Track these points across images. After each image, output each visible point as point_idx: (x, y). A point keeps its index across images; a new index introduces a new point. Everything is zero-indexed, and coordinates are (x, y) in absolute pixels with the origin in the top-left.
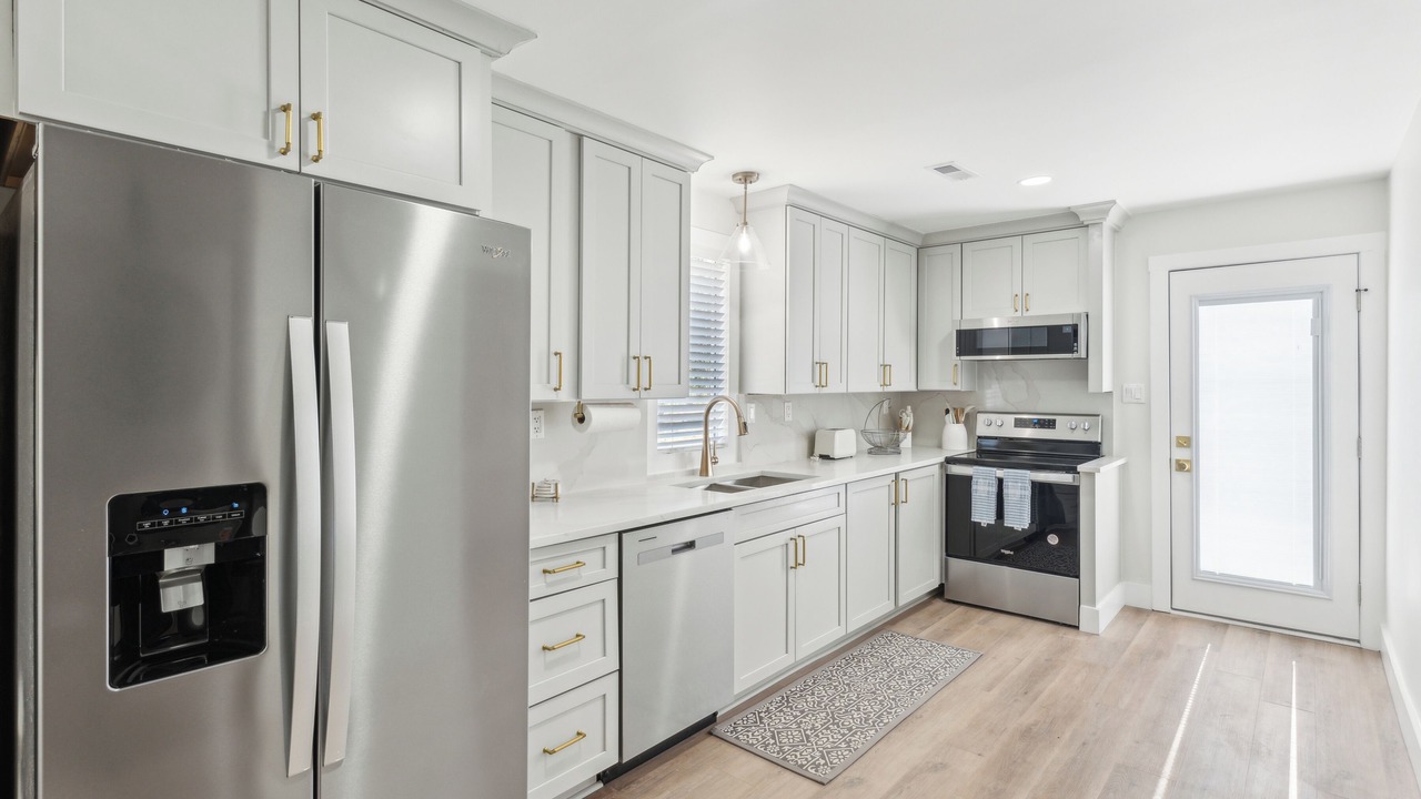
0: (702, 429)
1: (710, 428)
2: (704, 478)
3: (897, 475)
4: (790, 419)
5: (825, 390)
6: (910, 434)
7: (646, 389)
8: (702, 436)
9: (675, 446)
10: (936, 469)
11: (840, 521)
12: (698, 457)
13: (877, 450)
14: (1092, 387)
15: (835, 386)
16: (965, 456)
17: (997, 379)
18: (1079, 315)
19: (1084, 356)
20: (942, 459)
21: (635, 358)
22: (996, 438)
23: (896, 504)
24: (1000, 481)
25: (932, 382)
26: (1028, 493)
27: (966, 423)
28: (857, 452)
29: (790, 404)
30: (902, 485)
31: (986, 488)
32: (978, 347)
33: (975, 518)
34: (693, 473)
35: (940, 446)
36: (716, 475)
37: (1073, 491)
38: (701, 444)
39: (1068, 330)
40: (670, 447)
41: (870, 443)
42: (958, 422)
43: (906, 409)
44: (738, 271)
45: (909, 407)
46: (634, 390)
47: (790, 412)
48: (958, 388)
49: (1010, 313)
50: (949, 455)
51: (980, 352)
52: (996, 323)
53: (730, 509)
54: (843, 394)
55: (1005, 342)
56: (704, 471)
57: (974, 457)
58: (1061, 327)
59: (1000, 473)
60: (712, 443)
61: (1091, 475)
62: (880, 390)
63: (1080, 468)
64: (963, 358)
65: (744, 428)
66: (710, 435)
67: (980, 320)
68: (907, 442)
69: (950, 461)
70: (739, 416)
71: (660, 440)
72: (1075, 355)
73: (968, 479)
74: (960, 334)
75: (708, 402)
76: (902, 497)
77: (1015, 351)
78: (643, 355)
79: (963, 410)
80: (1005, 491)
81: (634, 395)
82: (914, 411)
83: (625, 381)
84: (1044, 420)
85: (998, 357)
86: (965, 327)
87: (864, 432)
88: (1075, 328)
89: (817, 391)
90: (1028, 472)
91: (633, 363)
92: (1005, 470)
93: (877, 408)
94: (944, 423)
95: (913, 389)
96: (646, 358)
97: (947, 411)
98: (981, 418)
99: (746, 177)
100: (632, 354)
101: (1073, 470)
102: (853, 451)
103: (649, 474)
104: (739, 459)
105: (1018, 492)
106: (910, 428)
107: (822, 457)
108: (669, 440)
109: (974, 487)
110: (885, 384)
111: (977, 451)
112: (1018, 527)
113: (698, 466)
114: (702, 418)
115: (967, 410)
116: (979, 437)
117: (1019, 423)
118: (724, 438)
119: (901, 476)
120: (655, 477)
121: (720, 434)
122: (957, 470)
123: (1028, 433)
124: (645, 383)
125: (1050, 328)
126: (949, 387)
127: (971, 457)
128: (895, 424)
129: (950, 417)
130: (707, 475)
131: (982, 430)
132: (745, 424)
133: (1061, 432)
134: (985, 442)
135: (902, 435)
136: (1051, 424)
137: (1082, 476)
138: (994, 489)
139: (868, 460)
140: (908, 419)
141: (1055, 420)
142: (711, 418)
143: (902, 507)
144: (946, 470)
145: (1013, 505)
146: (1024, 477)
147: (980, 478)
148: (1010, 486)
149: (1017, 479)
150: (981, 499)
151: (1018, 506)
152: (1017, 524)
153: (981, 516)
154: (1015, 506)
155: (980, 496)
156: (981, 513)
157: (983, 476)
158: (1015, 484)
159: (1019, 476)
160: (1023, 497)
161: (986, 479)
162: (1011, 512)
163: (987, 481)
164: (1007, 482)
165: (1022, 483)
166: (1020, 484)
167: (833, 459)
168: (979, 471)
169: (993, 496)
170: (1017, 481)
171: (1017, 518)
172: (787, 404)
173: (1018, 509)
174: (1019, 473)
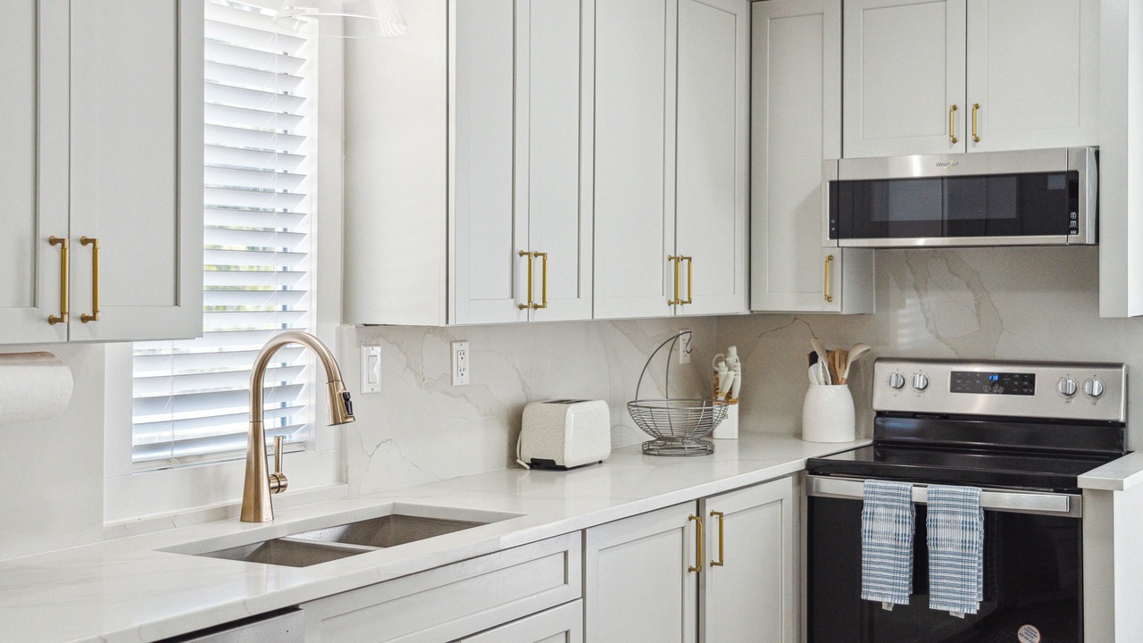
0: (247, 408)
1: (267, 405)
2: (251, 527)
3: (700, 503)
4: (466, 380)
5: (539, 316)
6: (733, 410)
7: (84, 319)
8: (246, 426)
9: (179, 452)
10: (787, 488)
11: (569, 617)
12: (238, 473)
13: (661, 446)
14: (1106, 308)
15: (564, 306)
16: (850, 457)
17: (917, 289)
18: (1082, 152)
19: (1090, 239)
20: (799, 464)
21: (53, 242)
22: (914, 415)
23: (698, 571)
24: (921, 511)
25: (781, 297)
26: (977, 536)
27: (851, 383)
28: (612, 451)
29: (465, 346)
30: (711, 524)
31: (892, 528)
32: (877, 218)
33: (870, 593)
34: (224, 514)
35: (798, 434)
36: (278, 520)
37: (1068, 531)
38: (245, 444)
39: (1061, 184)
40: (166, 453)
41: (646, 429)
42: (835, 381)
43: (726, 353)
44: (338, 37)
45: (733, 350)
46: (52, 321)
47: (465, 363)
48: (834, 307)
49: (946, 148)
50: (816, 453)
51: (884, 230)
52: (916, 167)
53: (294, 608)
54: (587, 322)
55: (936, 210)
56: (252, 510)
57: (868, 457)
58: (1042, 177)
59: (920, 493)
60: (270, 440)
61: (1105, 495)
62: (668, 312)
63: (1085, 480)
64: (845, 242)
65: (343, 407)
66: (269, 423)
67: (883, 161)
68: (728, 425)
69: (817, 467)
70: (332, 380)
71: (139, 438)
72: (1073, 238)
73: (855, 506)
74: (837, 187)
75: (260, 345)
76: (712, 554)
77: (954, 228)
78: (78, 233)
79: (846, 355)
80: (931, 533)
81: (52, 334)
82: (743, 358)
83: (28, 300)
84: (1011, 375)
85: (921, 242)
86: (846, 175)
87: (633, 406)
88: (1072, 179)
89: (522, 316)
90: (978, 491)
91: (50, 255)
92: (932, 487)
93: (664, 351)
94: (806, 384)
95: (741, 309)
96: (85, 241)
97: (813, 358)
98: (883, 371)
100: (46, 232)
101: (1069, 486)
102: (603, 451)
103: (107, 522)
104: (342, 478)
105: (957, 535)
106: (736, 395)
107: (537, 464)
108: (165, 435)
109: (866, 525)
110: (677, 301)
111: (876, 444)
112: (957, 611)
113: (237, 499)
114: (247, 385)
115: (854, 354)
116: (880, 414)
117: (962, 383)
118: (308, 428)
119: (710, 506)
120: (125, 530)
121: (296, 419)
122: (831, 487)
123: (981, 404)
124: (81, 305)
125: (1023, 179)
126: (817, 306)
127: (863, 459)
128: (703, 388)
129: (818, 371)
130: (258, 519)
131: (885, 399)
132: (346, 397)
133: (1045, 403)
134: (894, 423)
135: (716, 408)
136: (1024, 385)
137: (1088, 498)
138: (907, 530)
139: (641, 467)
140: (731, 376)
141: (1033, 376)
142: (267, 382)
143: (711, 575)
144: (809, 486)
145: (949, 562)
146: (970, 501)
147: (878, 506)
148: (940, 517)
149: (956, 506)
150: (881, 551)
151: (957, 567)
152: (955, 605)
153: (881, 588)
154: (951, 566)
155: (879, 545)
156: (881, 582)
157: (884, 500)
158: (950, 517)
159: (959, 500)
160: (967, 545)
161: (891, 507)
162: (944, 578)
163: (894, 511)
164: (936, 512)
165: (964, 514)
166: (961, 518)
167: (563, 468)
168: (877, 490)
169: (906, 544)
170: (955, 510)
171: (954, 592)
172: (456, 346)
173: (956, 573)
174: (959, 494)
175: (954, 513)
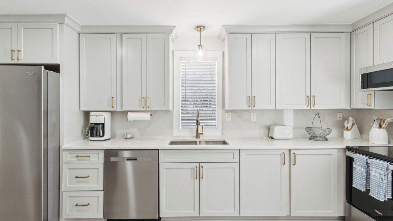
3: (289, 150)
4: (255, 120)
9: (189, 127)
13: (314, 138)
20: (344, 147)
24: (368, 165)
25: (358, 104)
26: (385, 177)
29: (255, 114)
31: (360, 168)
41: (310, 134)
47: (254, 117)
56: (197, 137)
59: (369, 161)
69: (348, 148)
71: (182, 125)
73: (353, 160)
80: (371, 173)
86: (365, 72)
89: (250, 108)
90: (387, 164)
92: (372, 160)
94: (371, 127)
95: (347, 108)
99: (200, 28)
103: (174, 135)
105: (378, 176)
107: (271, 137)
109: (354, 166)
110: (310, 105)
115: (387, 120)
119: (292, 152)
120: (177, 136)
122: (350, 154)
138: (365, 170)
143: (294, 167)
144: (345, 153)
145: (375, 183)
146: (383, 166)
147: (357, 161)
148: (373, 169)
149: (379, 167)
150: (357, 174)
151: (377, 185)
152: (375, 196)
153: (356, 184)
154: (376, 184)
155: (357, 172)
156: (356, 183)
157: (359, 160)
158: (376, 170)
159: (380, 165)
160: (381, 179)
161: (361, 163)
162: (373, 187)
163: (361, 164)
164: (372, 167)
165: (381, 170)
166: (379, 171)
167: (274, 139)
168: (358, 157)
169: (365, 174)
170: (378, 168)
171: (375, 192)
172: (252, 114)
173: (377, 187)
174: (380, 163)
175: (378, 169)
